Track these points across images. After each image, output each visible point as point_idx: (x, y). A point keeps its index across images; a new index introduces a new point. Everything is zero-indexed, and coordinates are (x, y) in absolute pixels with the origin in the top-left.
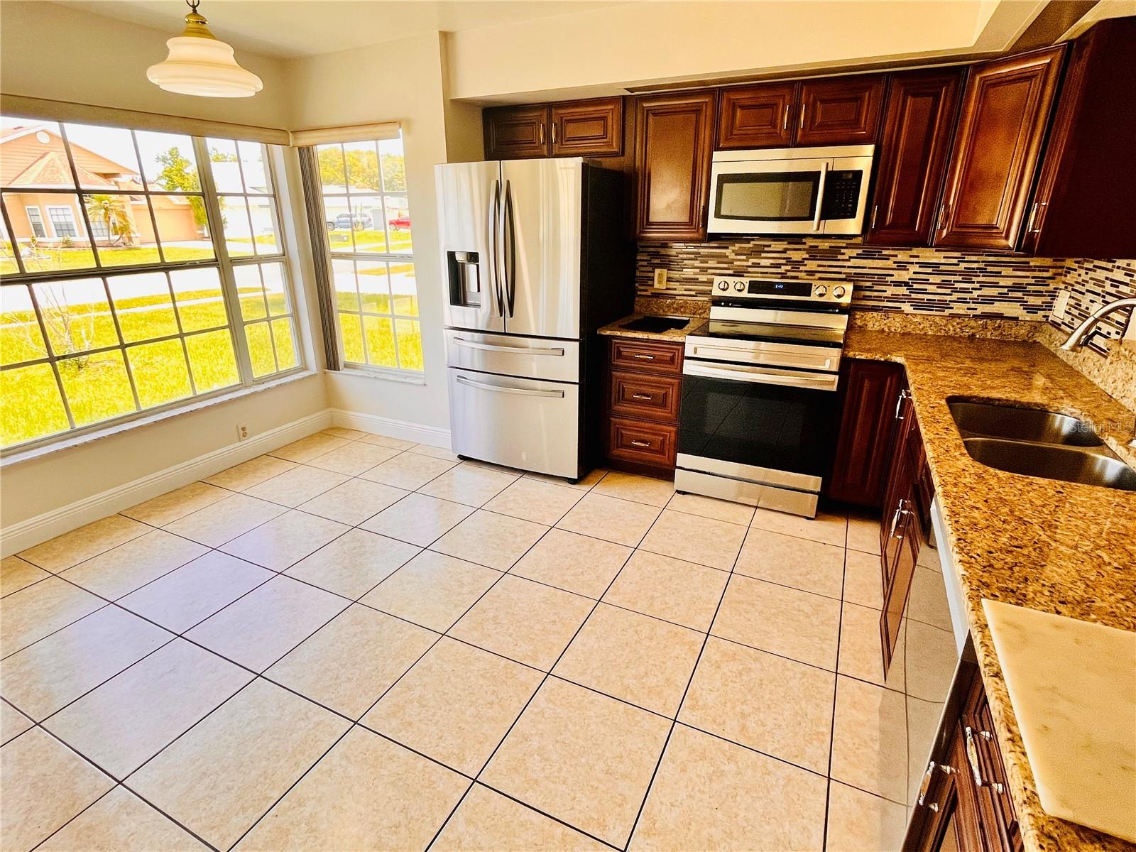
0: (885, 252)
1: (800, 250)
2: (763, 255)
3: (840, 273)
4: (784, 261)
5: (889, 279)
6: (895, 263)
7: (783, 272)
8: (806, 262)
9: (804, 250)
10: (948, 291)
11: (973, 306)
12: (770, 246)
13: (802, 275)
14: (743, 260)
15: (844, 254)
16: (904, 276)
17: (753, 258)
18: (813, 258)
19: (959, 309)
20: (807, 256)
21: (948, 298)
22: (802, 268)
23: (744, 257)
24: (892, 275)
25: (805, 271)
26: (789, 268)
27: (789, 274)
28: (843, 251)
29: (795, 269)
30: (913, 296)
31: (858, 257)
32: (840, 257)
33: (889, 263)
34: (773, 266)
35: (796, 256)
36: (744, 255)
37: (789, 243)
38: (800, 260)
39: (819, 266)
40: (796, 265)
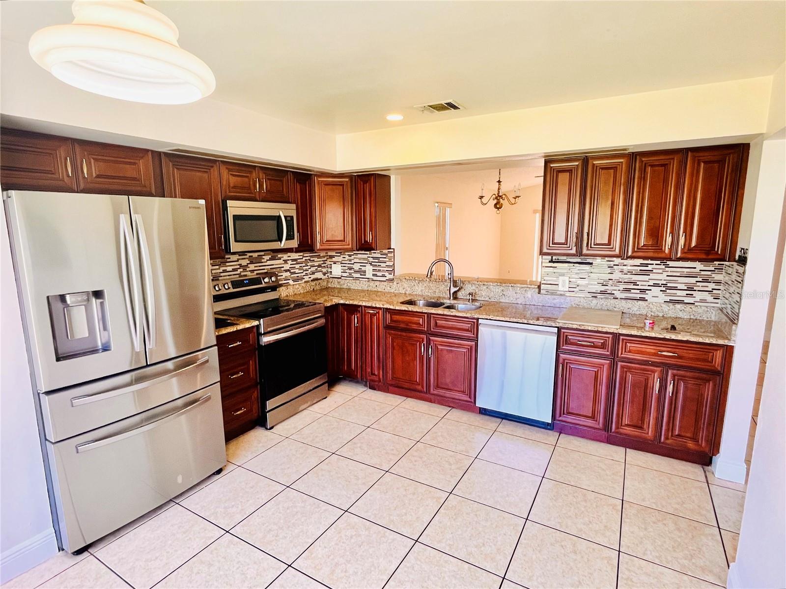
0: (279, 256)
1: (245, 259)
2: (227, 264)
3: (264, 269)
4: (238, 267)
5: (282, 269)
6: (283, 260)
7: (239, 273)
8: (249, 265)
9: (247, 258)
10: (302, 271)
11: (310, 276)
12: (230, 258)
13: (249, 273)
14: (218, 269)
15: (264, 259)
16: (287, 267)
17: (222, 267)
18: (252, 263)
19: (307, 278)
20: (249, 262)
21: (303, 274)
22: (248, 269)
23: (217, 267)
24: (283, 267)
25: (250, 271)
26: (241, 270)
27: (242, 274)
28: (263, 257)
29: (245, 270)
30: (292, 276)
31: (270, 259)
32: (263, 261)
33: (281, 261)
34: (234, 270)
35: (244, 262)
36: (217, 265)
37: (239, 255)
38: (246, 264)
39: (255, 267)
40: (244, 268)
